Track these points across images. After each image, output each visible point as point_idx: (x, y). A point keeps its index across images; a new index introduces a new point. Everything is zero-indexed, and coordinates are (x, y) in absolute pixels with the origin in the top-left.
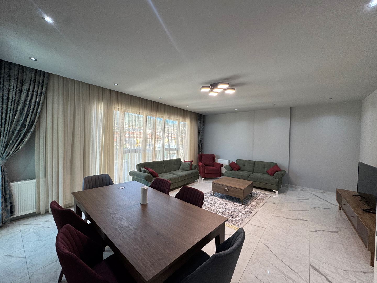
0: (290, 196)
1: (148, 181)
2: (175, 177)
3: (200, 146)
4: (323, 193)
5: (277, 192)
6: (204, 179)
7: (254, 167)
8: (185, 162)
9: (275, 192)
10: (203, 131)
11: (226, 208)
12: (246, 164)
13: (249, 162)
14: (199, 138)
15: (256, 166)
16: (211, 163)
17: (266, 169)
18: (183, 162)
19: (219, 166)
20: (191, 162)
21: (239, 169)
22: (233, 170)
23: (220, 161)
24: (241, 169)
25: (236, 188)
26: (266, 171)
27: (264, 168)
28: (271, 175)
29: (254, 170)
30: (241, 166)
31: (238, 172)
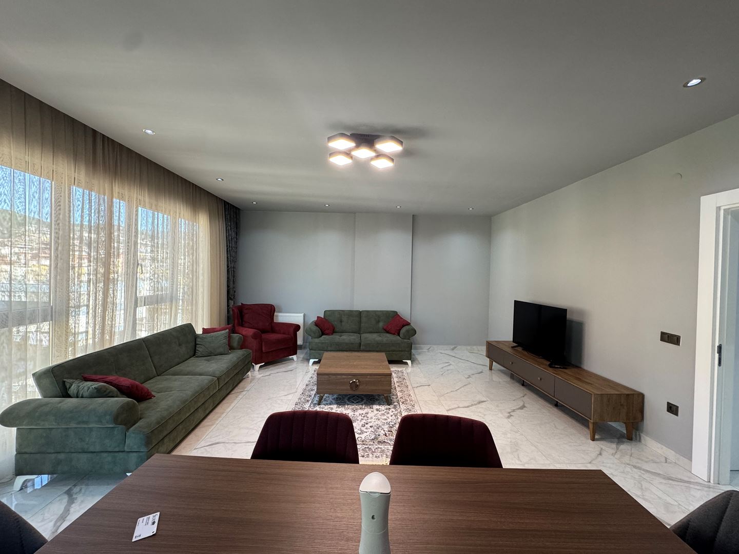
0: (426, 364)
1: (125, 425)
2: (206, 381)
3: (231, 286)
4: (453, 349)
5: (409, 362)
6: (261, 367)
7: (360, 322)
8: (205, 330)
9: (406, 363)
10: (236, 248)
11: (370, 424)
12: (345, 319)
13: (350, 314)
14: (228, 267)
15: (364, 319)
16: (268, 324)
17: (381, 324)
18: (199, 331)
19: (292, 330)
20: (228, 330)
21: (333, 331)
22: (323, 334)
23: (282, 317)
24: (337, 330)
25: (371, 375)
26: (383, 329)
27: (378, 322)
28: (394, 334)
29: (360, 328)
30: (335, 323)
31: (336, 338)
